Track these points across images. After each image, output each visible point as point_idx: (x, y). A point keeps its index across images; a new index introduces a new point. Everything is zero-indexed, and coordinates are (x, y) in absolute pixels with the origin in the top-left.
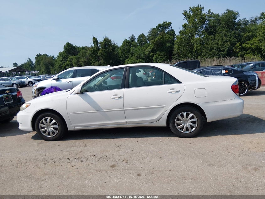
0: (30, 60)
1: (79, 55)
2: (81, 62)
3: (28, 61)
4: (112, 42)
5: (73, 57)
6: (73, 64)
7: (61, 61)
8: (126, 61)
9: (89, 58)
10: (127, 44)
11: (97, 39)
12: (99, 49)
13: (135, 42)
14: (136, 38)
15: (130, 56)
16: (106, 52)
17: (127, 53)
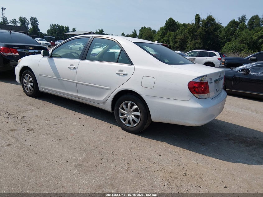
0: (135, 31)
1: (178, 31)
2: (177, 39)
3: (133, 32)
4: (216, 21)
5: (172, 33)
6: (170, 40)
7: (161, 36)
8: (226, 44)
9: (187, 35)
10: (234, 25)
11: (200, 17)
12: (199, 27)
13: (245, 24)
14: (247, 20)
15: (233, 39)
16: (206, 32)
17: (231, 35)
